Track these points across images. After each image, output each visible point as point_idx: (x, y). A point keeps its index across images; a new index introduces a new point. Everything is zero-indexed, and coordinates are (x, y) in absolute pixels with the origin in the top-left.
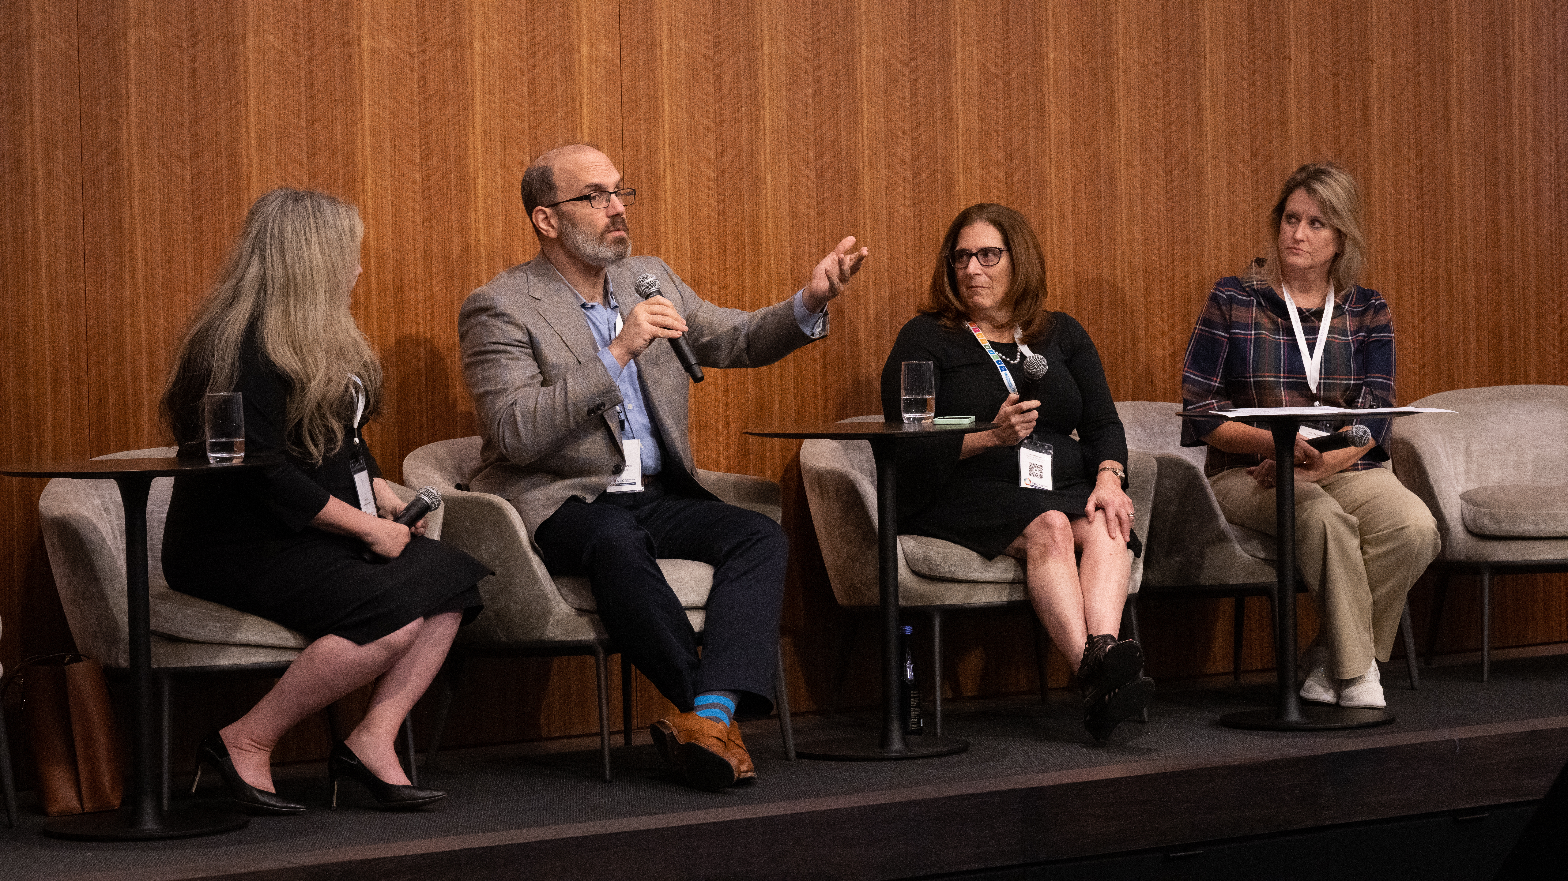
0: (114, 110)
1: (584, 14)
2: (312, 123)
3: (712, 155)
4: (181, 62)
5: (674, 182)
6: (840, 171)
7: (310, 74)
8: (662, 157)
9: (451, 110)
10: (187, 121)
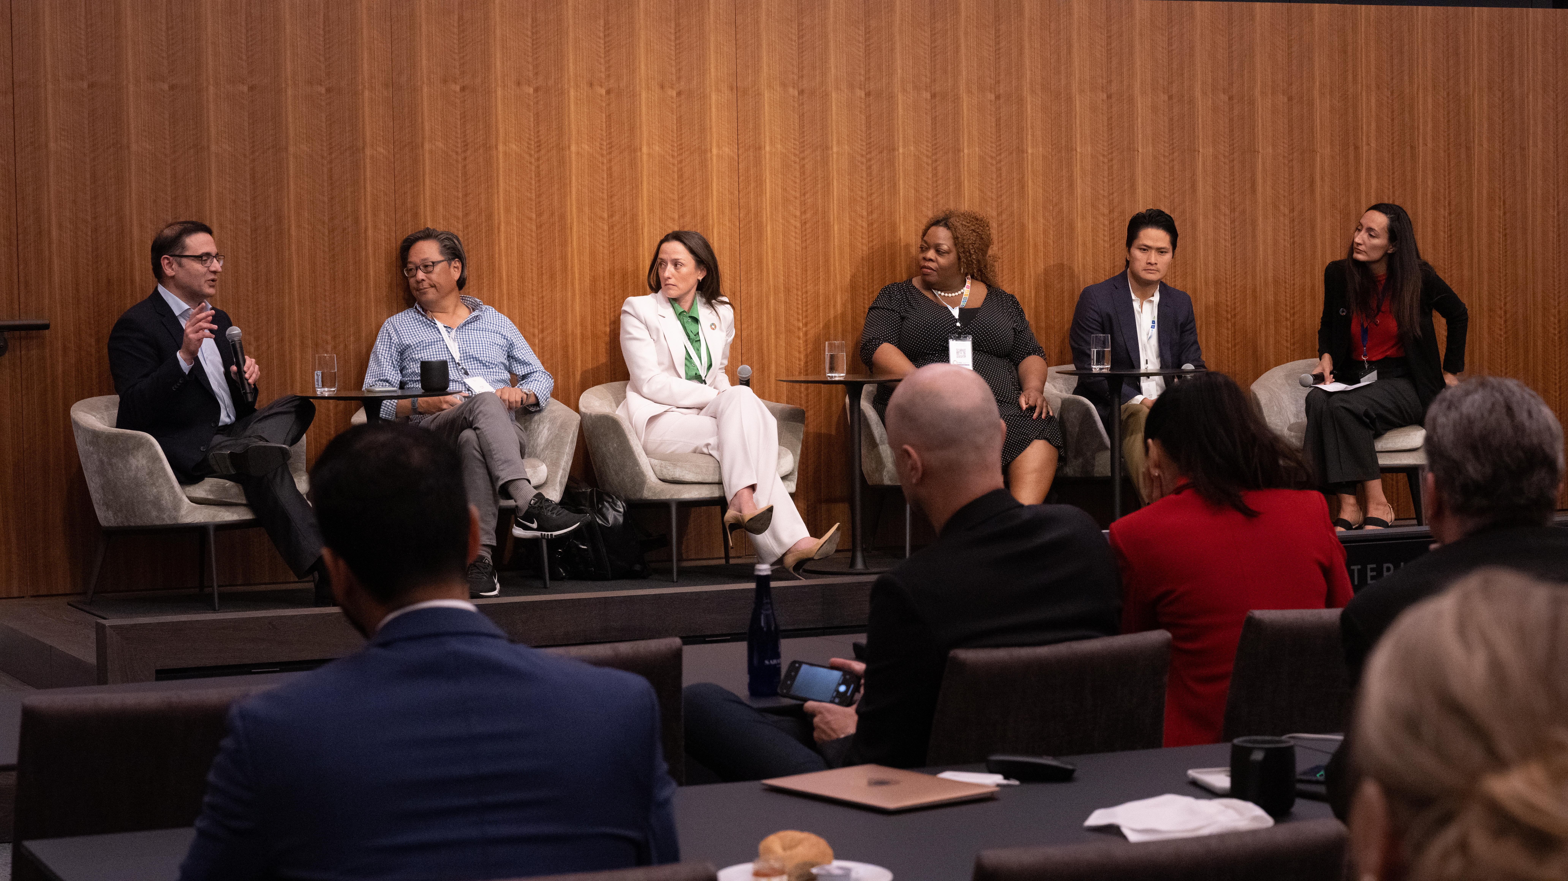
0: (415, 190)
1: (714, 130)
2: (539, 196)
3: (798, 213)
4: (457, 161)
5: (772, 229)
6: (884, 222)
7: (538, 167)
8: (764, 215)
9: (628, 187)
10: (460, 195)
